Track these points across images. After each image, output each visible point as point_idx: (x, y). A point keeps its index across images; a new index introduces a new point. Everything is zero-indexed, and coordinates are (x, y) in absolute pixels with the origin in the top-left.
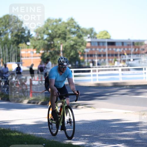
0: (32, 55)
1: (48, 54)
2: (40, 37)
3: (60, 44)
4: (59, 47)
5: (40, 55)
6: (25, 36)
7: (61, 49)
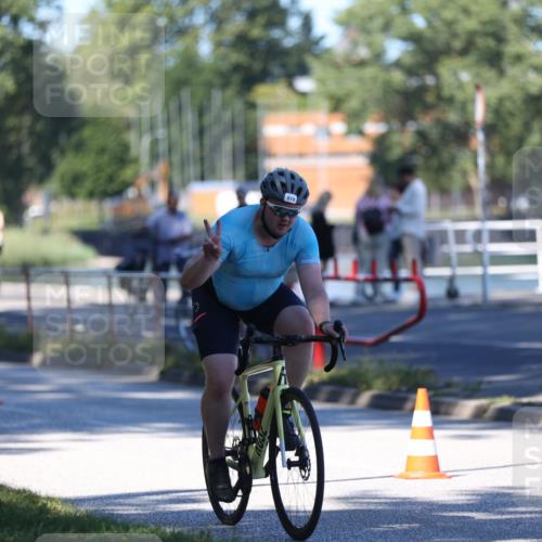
0: (323, 143)
1: (405, 139)
2: (363, 52)
3: (470, 89)
4: (465, 107)
5: (365, 145)
6: (289, 42)
7: (479, 113)
